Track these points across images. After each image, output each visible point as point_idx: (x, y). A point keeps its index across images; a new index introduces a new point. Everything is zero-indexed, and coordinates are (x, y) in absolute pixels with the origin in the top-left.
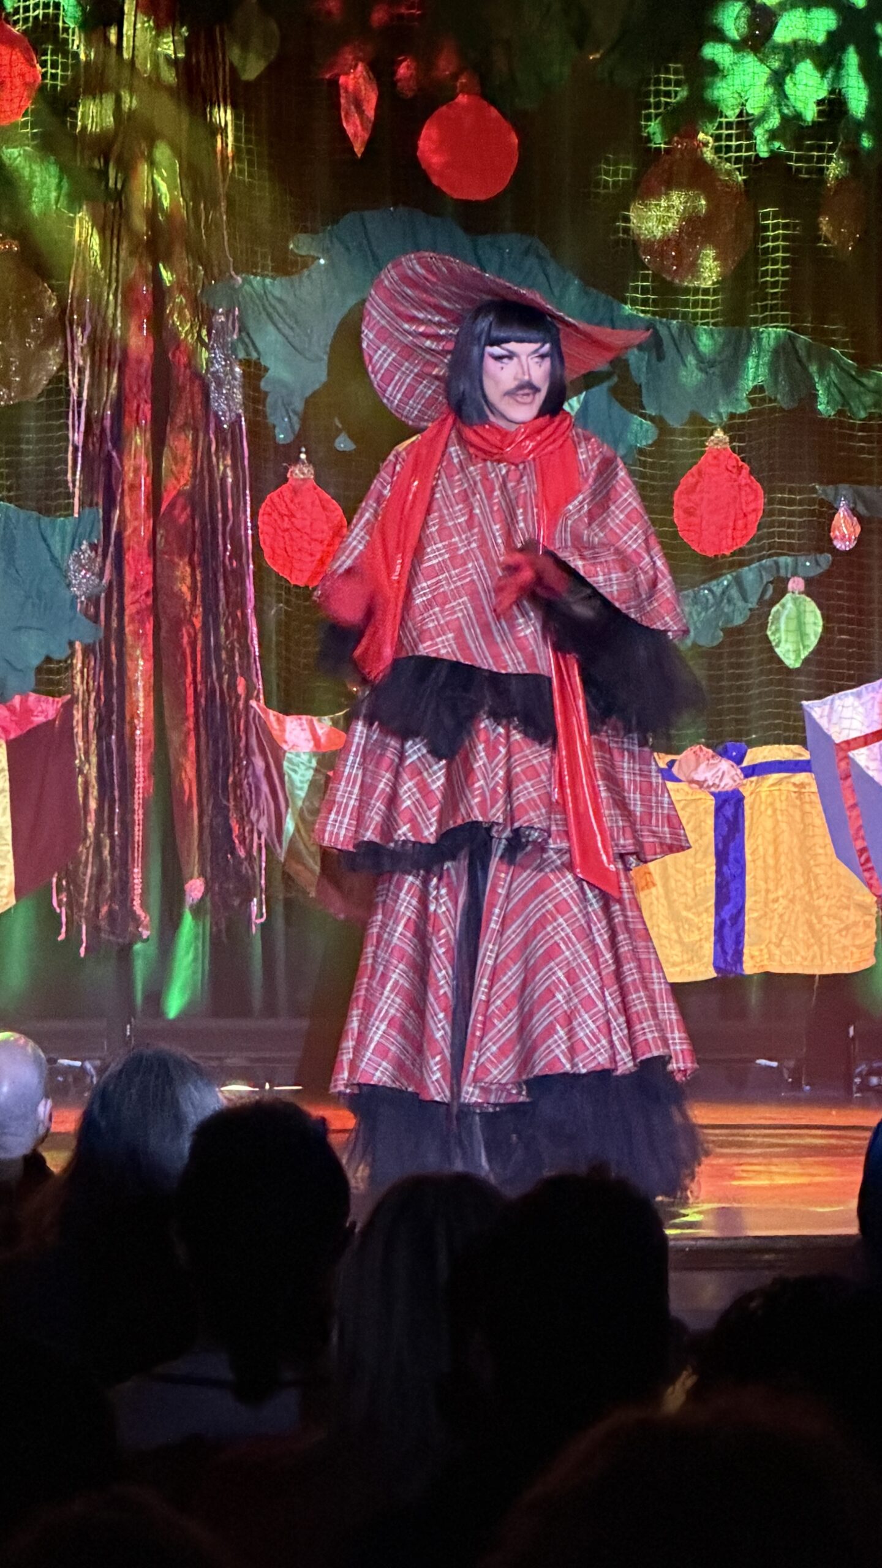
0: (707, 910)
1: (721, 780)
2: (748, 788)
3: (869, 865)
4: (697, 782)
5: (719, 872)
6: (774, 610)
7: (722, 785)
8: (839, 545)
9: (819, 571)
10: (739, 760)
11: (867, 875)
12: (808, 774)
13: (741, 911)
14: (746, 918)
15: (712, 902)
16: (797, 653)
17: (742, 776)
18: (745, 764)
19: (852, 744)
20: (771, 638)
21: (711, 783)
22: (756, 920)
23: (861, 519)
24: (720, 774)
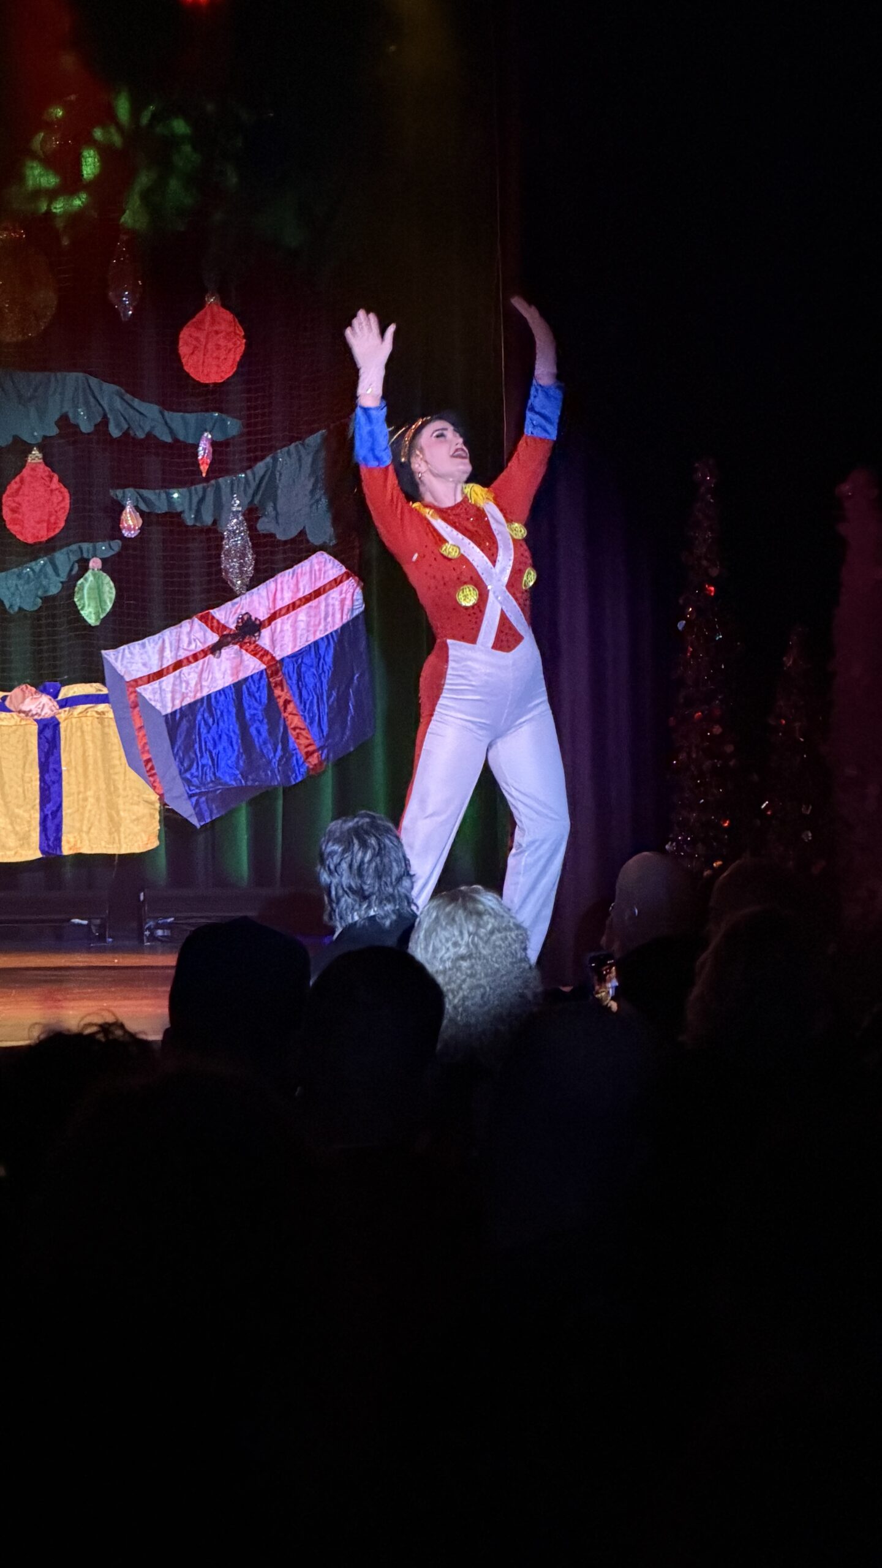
0: (33, 807)
1: (42, 710)
2: (63, 715)
3: (153, 772)
4: (24, 712)
5: (42, 780)
6: (79, 582)
7: (43, 714)
8: (126, 533)
9: (111, 553)
10: (55, 696)
11: (152, 779)
12: (107, 704)
13: (60, 806)
14: (64, 813)
15: (38, 801)
16: (97, 614)
17: (58, 707)
18: (60, 698)
19: (137, 682)
20: (78, 603)
21: (34, 712)
22: (71, 814)
23: (142, 514)
24: (41, 706)
